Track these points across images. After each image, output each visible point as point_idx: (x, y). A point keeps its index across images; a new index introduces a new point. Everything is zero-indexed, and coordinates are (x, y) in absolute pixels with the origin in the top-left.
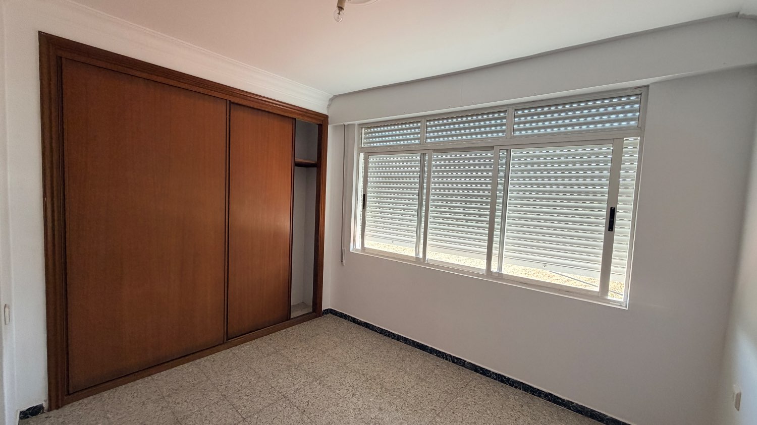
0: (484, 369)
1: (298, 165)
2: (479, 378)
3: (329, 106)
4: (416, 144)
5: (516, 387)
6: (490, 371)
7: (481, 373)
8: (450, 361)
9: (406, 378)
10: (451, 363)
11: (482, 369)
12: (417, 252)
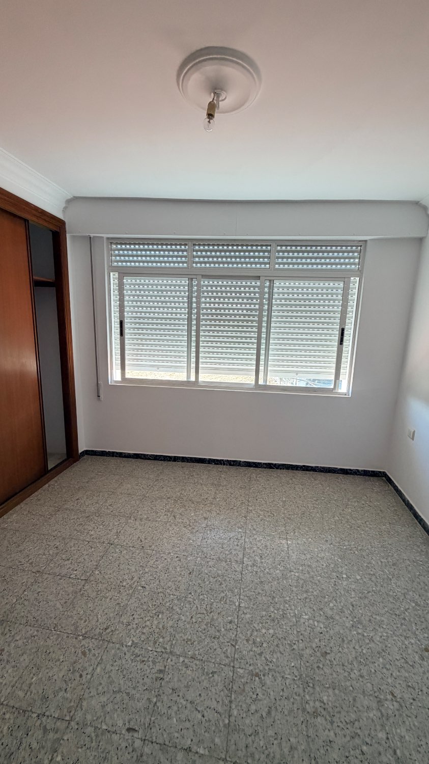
0: (256, 463)
1: (37, 284)
2: (254, 471)
3: (65, 208)
4: (185, 268)
5: (281, 469)
6: (261, 463)
7: (254, 467)
8: (227, 465)
9: (205, 488)
10: (228, 466)
11: (254, 463)
12: (189, 376)
